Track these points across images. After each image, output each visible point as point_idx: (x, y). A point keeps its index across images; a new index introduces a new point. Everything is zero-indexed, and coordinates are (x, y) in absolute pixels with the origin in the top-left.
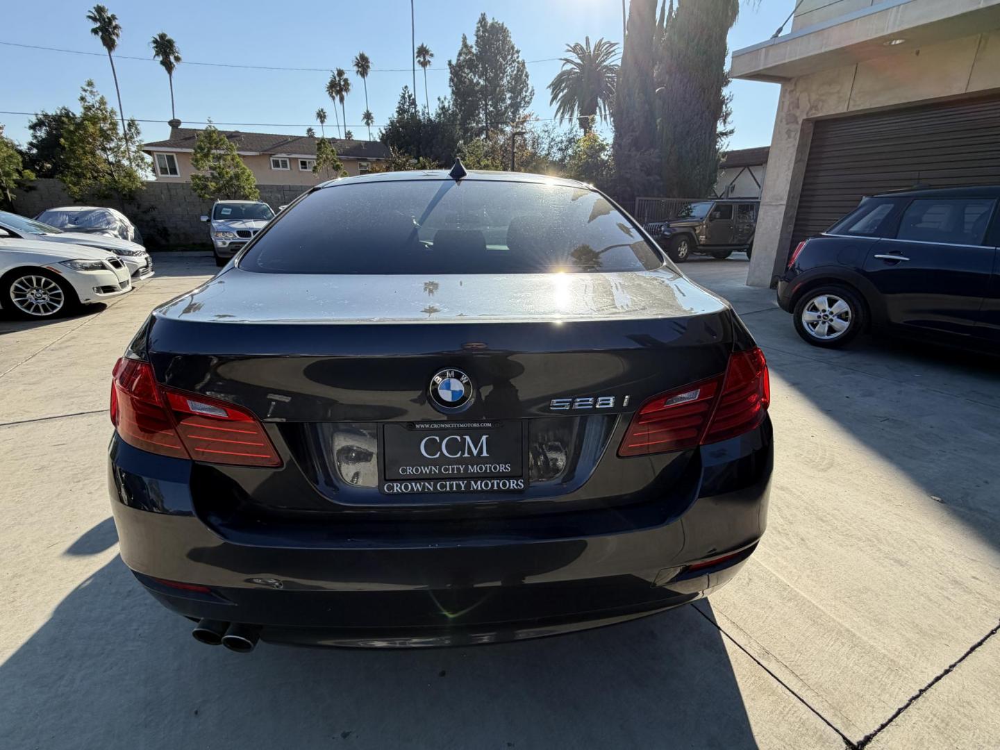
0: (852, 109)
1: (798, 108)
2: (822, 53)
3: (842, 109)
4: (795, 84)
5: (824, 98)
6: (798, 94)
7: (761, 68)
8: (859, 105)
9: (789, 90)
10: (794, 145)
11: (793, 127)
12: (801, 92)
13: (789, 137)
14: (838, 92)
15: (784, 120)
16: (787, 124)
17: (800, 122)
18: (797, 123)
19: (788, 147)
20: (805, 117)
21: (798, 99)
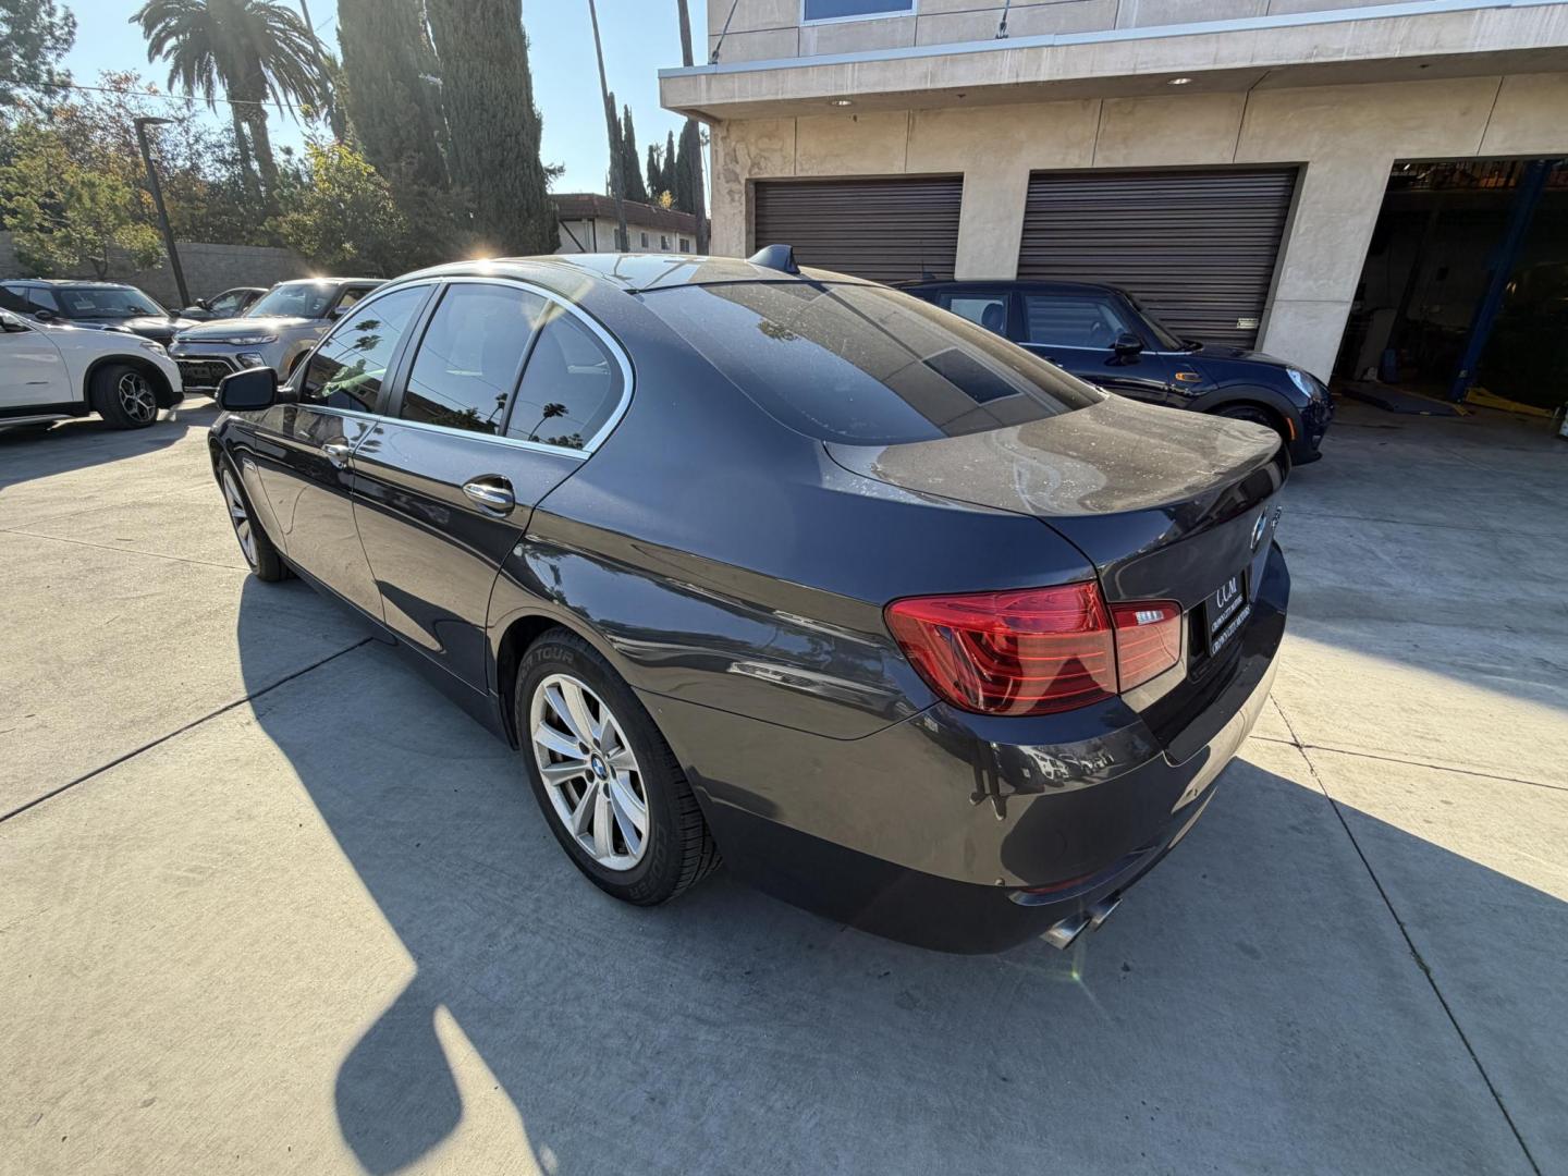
0: (800, 174)
1: (737, 163)
2: (778, 101)
3: (787, 172)
4: (728, 130)
5: (766, 154)
6: (733, 143)
7: (702, 103)
8: (807, 171)
9: (720, 136)
10: (741, 212)
11: (735, 186)
12: (737, 142)
13: (733, 200)
14: (781, 150)
15: (722, 176)
16: (727, 182)
17: (743, 182)
18: (739, 182)
19: (734, 214)
20: (747, 176)
21: (735, 151)
